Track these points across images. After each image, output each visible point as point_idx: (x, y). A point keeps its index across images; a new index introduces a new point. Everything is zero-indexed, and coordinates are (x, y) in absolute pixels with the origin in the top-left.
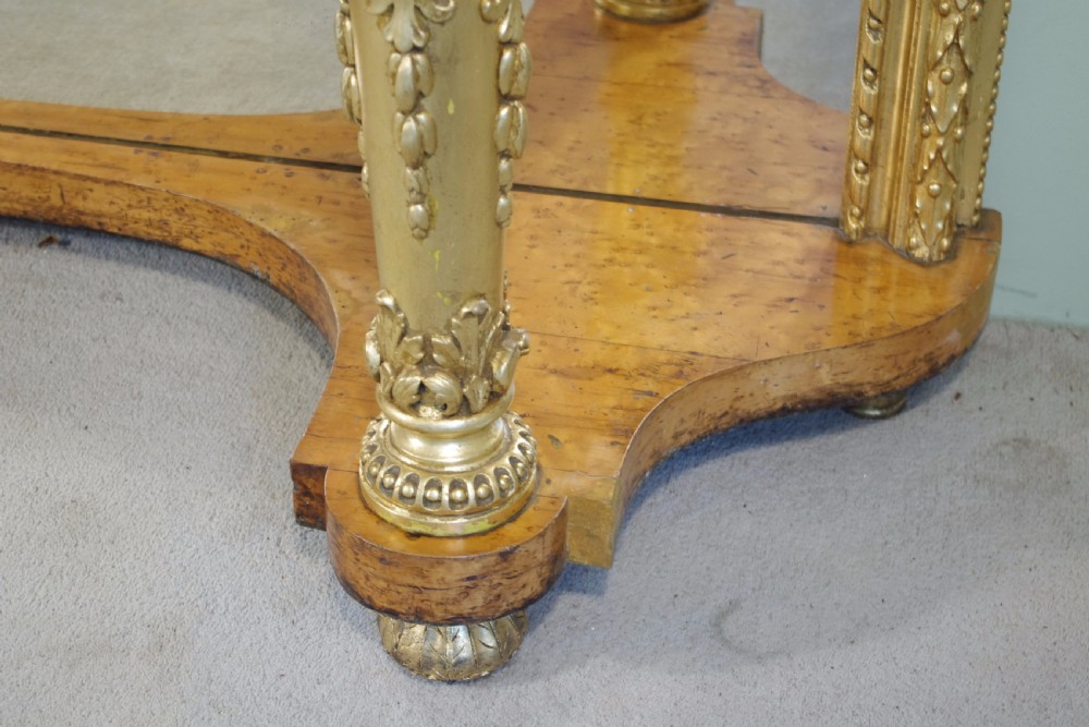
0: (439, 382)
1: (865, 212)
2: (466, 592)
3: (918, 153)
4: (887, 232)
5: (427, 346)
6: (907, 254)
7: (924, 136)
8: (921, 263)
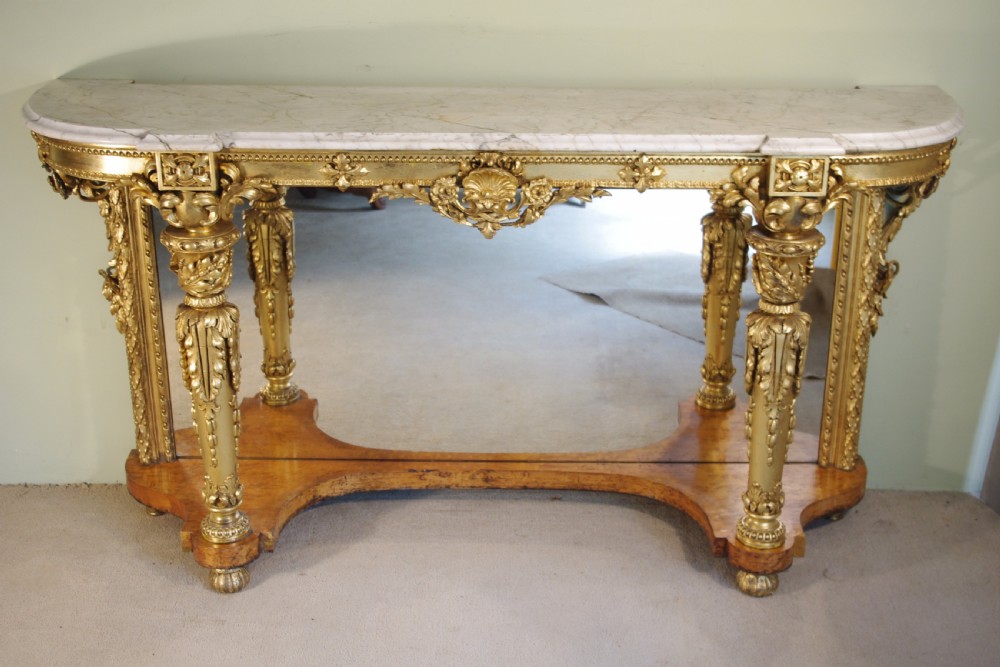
0: (771, 505)
1: (828, 458)
2: (778, 563)
3: (845, 439)
4: (834, 465)
5: (768, 495)
6: (842, 469)
7: (846, 434)
8: (847, 471)
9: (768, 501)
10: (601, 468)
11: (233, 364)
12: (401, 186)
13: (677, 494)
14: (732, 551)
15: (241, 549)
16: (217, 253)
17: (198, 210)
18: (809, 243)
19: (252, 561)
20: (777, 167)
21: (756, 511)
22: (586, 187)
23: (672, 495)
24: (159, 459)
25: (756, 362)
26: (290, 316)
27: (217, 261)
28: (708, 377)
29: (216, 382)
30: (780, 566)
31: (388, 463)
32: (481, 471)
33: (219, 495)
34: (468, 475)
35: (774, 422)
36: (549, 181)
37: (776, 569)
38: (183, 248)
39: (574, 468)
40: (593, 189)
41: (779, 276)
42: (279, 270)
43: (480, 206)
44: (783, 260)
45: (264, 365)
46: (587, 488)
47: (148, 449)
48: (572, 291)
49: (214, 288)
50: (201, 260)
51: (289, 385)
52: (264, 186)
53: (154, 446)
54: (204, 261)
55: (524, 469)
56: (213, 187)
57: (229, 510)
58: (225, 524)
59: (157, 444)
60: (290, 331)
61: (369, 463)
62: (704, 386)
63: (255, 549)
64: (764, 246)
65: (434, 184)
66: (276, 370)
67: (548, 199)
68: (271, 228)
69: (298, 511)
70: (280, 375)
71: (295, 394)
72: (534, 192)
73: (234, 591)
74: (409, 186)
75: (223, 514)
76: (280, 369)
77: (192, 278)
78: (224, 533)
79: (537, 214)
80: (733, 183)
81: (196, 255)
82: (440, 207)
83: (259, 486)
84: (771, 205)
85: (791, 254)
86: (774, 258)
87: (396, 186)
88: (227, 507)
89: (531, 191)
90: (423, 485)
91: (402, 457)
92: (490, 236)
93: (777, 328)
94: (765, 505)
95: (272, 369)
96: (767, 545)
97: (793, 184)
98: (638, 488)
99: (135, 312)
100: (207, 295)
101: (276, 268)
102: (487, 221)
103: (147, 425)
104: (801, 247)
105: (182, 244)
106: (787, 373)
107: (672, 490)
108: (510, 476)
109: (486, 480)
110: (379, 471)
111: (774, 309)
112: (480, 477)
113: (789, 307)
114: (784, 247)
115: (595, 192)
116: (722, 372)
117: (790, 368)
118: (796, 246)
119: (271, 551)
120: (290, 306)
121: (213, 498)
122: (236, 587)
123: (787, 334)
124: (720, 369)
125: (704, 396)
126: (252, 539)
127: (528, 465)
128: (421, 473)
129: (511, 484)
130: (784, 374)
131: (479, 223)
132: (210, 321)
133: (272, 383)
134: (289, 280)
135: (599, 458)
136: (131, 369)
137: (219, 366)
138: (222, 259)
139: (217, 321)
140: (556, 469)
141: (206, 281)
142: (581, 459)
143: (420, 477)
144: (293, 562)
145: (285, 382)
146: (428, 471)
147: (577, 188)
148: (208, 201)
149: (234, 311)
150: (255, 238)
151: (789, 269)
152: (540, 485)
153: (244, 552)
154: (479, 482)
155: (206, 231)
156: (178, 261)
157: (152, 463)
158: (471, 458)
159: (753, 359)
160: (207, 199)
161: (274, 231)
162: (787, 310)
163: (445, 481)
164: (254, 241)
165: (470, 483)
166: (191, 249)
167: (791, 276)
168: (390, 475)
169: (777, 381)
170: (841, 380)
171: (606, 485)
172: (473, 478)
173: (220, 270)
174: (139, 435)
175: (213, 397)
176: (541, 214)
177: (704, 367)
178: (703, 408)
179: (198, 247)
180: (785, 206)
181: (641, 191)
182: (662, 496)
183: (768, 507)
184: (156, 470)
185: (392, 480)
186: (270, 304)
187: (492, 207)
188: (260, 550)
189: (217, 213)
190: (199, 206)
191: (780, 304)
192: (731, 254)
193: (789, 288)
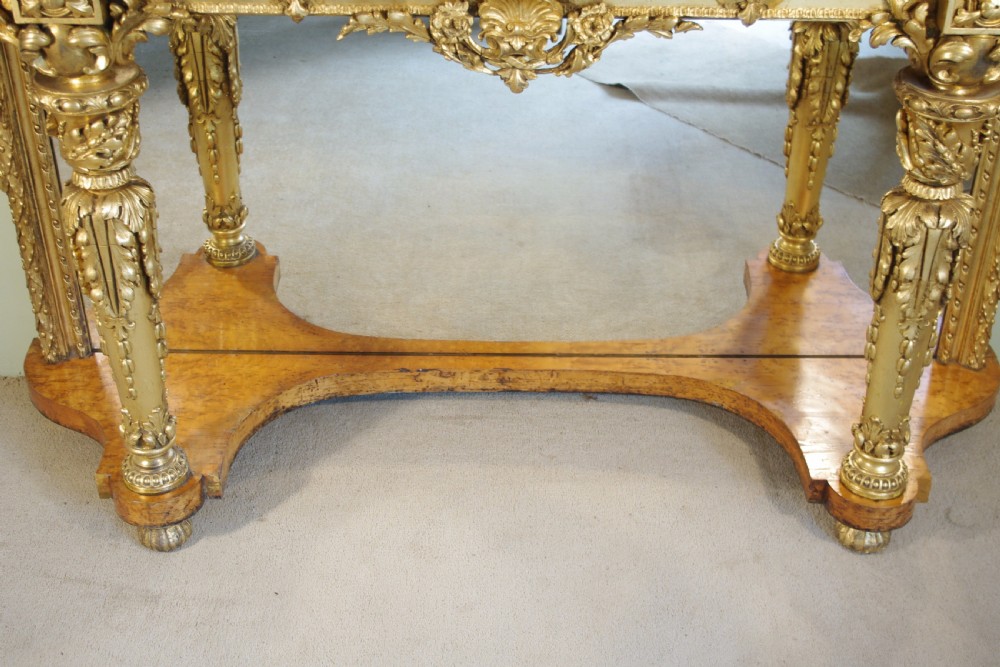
0: (893, 445)
1: (950, 352)
2: (896, 518)
3: (977, 330)
4: (957, 360)
5: (890, 434)
6: (969, 367)
7: (979, 324)
8: (975, 370)
9: (890, 441)
10: (652, 365)
11: (149, 265)
12: (385, 14)
13: (756, 406)
14: (833, 499)
15: (177, 501)
16: (113, 113)
17: (78, 53)
18: (992, 102)
19: (193, 514)
21: (873, 452)
22: (665, 17)
23: (747, 405)
24: (69, 354)
25: (893, 264)
26: (238, 151)
27: (113, 126)
28: (786, 230)
29: (127, 292)
30: (899, 521)
31: (372, 359)
32: (496, 370)
33: (142, 432)
34: (478, 375)
35: (911, 344)
36: (610, 8)
37: (893, 525)
38: (60, 108)
39: (616, 365)
40: (676, 21)
41: (941, 148)
42: (220, 93)
43: (505, 46)
44: (950, 127)
45: (207, 215)
46: (633, 390)
47: (53, 343)
48: (593, 81)
49: (113, 163)
50: (91, 124)
51: (241, 238)
52: (176, 14)
53: (60, 338)
54: (95, 125)
55: (551, 367)
56: (98, 18)
57: (157, 451)
58: (153, 468)
59: (65, 336)
60: (239, 171)
61: (348, 357)
62: (780, 241)
63: (196, 499)
64: (924, 106)
65: (434, 12)
66: (222, 223)
67: (608, 35)
68: (206, 37)
69: (255, 430)
70: (228, 228)
71: (250, 251)
72: (587, 25)
73: (171, 549)
74: (397, 16)
75: (149, 457)
76: (228, 220)
77: (79, 149)
78: (152, 481)
79: (590, 57)
80: (887, 11)
81: (82, 118)
82: (444, 47)
83: (200, 397)
84: (944, 47)
85: (965, 119)
86: (937, 123)
87: (378, 16)
88: (155, 448)
89: (582, 23)
90: (419, 387)
91: (390, 348)
92: (518, 89)
93: (930, 220)
94: (886, 446)
95: (218, 220)
96: (883, 495)
97: (982, 17)
98: (701, 394)
99: (19, 167)
100: (101, 172)
101: (216, 90)
102: (514, 67)
103: (49, 314)
104: (981, 109)
105: (59, 101)
106: (937, 281)
107: (747, 400)
108: (533, 375)
109: (502, 381)
110: (361, 371)
111: (928, 192)
112: (493, 377)
113: (949, 190)
114: (955, 108)
115: (679, 24)
116: (806, 225)
117: (942, 275)
118: (973, 108)
119: (218, 497)
120: (237, 139)
121: (136, 437)
122: (173, 544)
123: (943, 229)
124: (803, 221)
125: (780, 254)
126: (192, 487)
127: (557, 360)
128: (417, 373)
129: (534, 386)
130: (932, 283)
131: (502, 70)
132: (109, 209)
133: (218, 238)
134: (234, 105)
135: (649, 349)
136: (20, 241)
137: (129, 271)
138: (122, 121)
139: (120, 208)
140: (593, 368)
141: (100, 155)
142: (626, 352)
143: (415, 377)
144: (250, 499)
145: (235, 236)
146: (425, 370)
147: (652, 18)
148: (91, 41)
149: (145, 191)
150: (184, 50)
151: (959, 138)
152: (573, 387)
153: (181, 505)
154: (492, 383)
155: (95, 81)
156: (57, 123)
157: (61, 360)
158: (481, 349)
159: (890, 258)
160: (90, 37)
161: (210, 42)
162: (944, 194)
163: (448, 383)
164: (184, 55)
165: (481, 385)
166: (73, 110)
167: (961, 148)
168: (376, 375)
169: (921, 291)
170: (979, 254)
171: (658, 387)
172: (484, 378)
173: (119, 137)
174: (40, 327)
175: (123, 311)
176: (595, 57)
177: (783, 216)
178: (778, 269)
179: (84, 108)
180: (966, 50)
181: (748, 23)
182: (733, 405)
183: (890, 448)
184: (66, 371)
185: (378, 382)
186: (210, 137)
187: (523, 47)
188: (203, 497)
189: (107, 56)
190: (77, 46)
191: (937, 185)
192: (830, 74)
193: (955, 165)
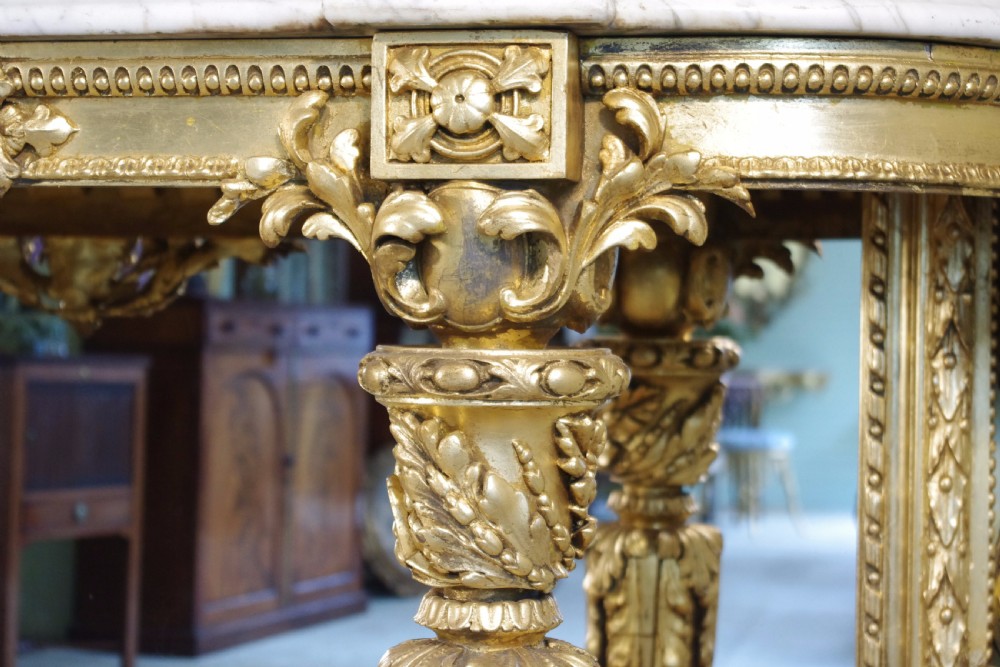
20: (389, 74)
84: (382, 209)
85: (464, 391)
97: (441, 130)
114: (435, 365)
193: (478, 528)
